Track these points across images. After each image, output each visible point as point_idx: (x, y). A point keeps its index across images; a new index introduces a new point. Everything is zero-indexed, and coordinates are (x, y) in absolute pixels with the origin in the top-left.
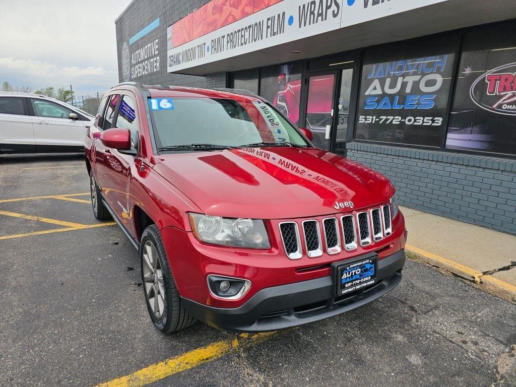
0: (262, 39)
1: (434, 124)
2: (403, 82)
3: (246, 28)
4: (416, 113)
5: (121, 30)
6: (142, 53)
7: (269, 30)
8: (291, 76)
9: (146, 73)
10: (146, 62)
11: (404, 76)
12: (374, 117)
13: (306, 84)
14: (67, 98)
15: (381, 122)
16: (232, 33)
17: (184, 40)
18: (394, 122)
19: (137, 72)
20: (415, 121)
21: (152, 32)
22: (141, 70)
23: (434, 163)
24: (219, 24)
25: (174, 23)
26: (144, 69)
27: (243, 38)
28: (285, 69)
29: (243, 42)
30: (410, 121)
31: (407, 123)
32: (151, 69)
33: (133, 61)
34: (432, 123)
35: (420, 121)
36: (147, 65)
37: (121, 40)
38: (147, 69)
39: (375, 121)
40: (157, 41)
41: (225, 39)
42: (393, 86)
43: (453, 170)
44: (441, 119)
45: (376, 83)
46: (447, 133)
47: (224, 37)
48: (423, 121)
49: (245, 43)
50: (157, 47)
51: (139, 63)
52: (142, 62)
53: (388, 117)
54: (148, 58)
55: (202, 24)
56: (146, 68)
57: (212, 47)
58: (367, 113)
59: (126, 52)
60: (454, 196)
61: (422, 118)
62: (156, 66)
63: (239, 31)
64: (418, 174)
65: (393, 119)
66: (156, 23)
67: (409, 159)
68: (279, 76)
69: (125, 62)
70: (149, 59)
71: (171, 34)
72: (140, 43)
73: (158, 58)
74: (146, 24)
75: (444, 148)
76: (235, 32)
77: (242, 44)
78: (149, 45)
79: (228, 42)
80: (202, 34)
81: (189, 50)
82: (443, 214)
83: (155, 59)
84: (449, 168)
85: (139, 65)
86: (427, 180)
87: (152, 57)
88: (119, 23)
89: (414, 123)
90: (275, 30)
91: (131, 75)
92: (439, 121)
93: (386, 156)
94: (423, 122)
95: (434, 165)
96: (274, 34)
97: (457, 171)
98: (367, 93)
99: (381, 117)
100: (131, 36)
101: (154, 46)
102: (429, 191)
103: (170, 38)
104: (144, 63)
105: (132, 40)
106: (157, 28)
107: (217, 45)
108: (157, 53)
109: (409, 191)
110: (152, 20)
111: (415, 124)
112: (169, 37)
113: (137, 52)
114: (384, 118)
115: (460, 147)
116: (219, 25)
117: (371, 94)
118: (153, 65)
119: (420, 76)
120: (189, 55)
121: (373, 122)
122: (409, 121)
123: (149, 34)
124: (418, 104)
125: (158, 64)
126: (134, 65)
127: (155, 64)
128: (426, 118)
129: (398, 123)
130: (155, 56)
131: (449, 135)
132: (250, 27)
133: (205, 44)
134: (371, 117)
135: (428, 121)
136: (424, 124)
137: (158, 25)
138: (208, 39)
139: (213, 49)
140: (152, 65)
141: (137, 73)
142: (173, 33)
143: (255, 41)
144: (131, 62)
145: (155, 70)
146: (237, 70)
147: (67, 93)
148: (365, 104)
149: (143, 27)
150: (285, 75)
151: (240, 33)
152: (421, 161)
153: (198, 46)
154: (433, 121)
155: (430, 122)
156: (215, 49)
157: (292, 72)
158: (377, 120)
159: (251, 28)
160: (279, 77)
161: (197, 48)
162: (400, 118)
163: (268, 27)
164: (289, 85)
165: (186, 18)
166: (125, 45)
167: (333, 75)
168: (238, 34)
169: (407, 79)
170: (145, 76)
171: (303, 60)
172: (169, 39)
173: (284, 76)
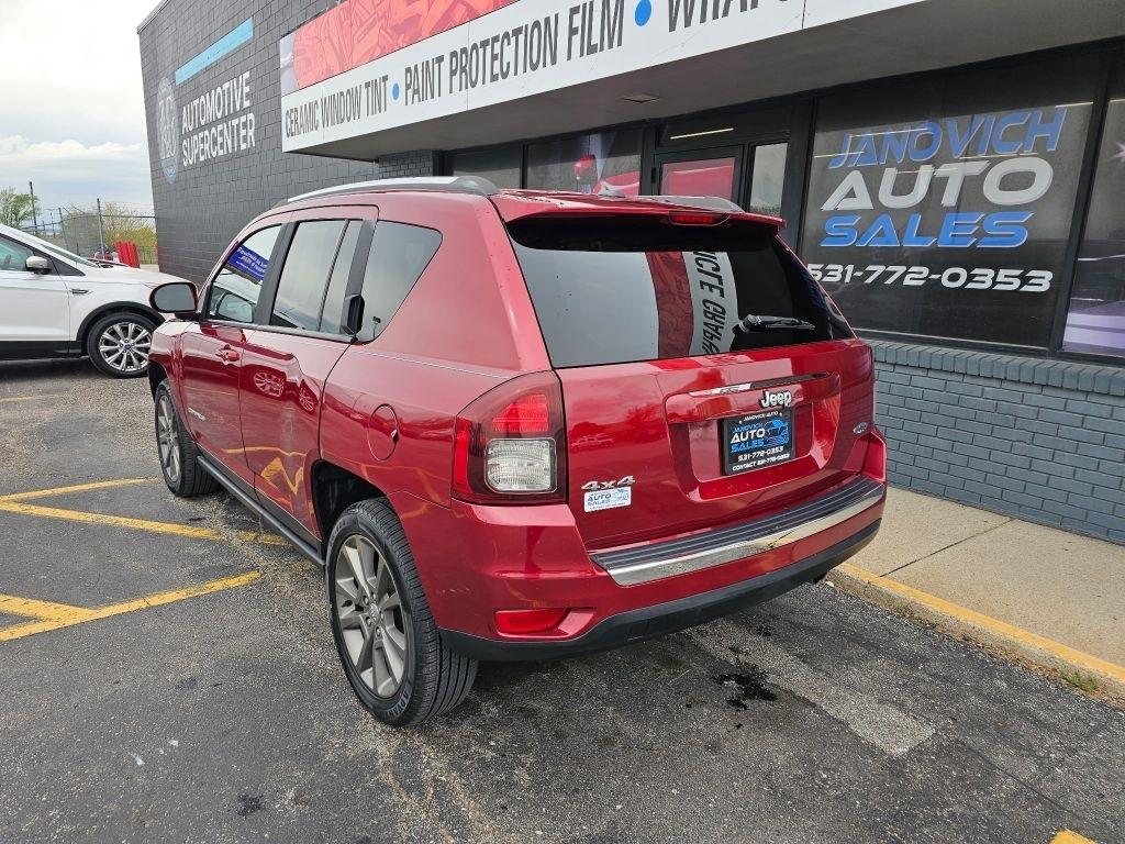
0: (554, 62)
1: (1026, 288)
2: (933, 177)
3: (506, 35)
4: (973, 259)
5: (154, 50)
6: (209, 105)
7: (576, 39)
8: (612, 161)
9: (221, 153)
10: (220, 127)
11: (935, 162)
12: (850, 268)
13: (653, 181)
14: (21, 213)
15: (869, 281)
16: (464, 51)
17: (328, 70)
18: (907, 281)
19: (196, 151)
20: (970, 278)
21: (235, 53)
22: (207, 147)
23: (1036, 390)
24: (426, 28)
25: (299, 27)
26: (215, 143)
27: (497, 63)
28: (595, 144)
29: (497, 70)
30: (954, 277)
31: (946, 282)
32: (233, 144)
33: (185, 125)
34: (1021, 286)
35: (984, 278)
36: (222, 134)
37: (153, 72)
38: (222, 144)
39: (853, 278)
40: (247, 75)
41: (445, 65)
42: (903, 186)
43: (1093, 409)
44: (1049, 275)
45: (855, 180)
46: (1067, 311)
47: (440, 59)
48: (994, 279)
49: (505, 76)
50: (247, 89)
51: (201, 128)
52: (209, 126)
53: (891, 268)
54: (224, 117)
55: (376, 28)
56: (220, 140)
57: (408, 87)
58: (827, 257)
59: (166, 100)
60: (1094, 477)
61: (991, 273)
62: (245, 137)
63: (484, 44)
64: (987, 417)
65: (906, 273)
66: (244, 32)
67: (960, 378)
68: (576, 160)
69: (166, 127)
70: (226, 119)
71: (290, 55)
72: (203, 79)
73: (251, 116)
74: (218, 34)
75: (1057, 350)
76: (475, 47)
77: (494, 78)
78: (226, 86)
79: (453, 73)
80: (378, 53)
81: (342, 94)
82: (1062, 523)
83: (243, 119)
84: (1079, 404)
85: (201, 135)
86: (1013, 434)
87: (236, 115)
88: (149, 33)
89: (966, 283)
90: (596, 40)
91: (181, 158)
92: (1042, 281)
93: (891, 368)
94: (995, 283)
95: (1035, 397)
96: (592, 50)
97: (1105, 411)
98: (828, 206)
99: (870, 268)
100: (179, 64)
101: (238, 89)
102: (1020, 461)
103: (288, 66)
104: (213, 130)
105: (183, 74)
106: (247, 44)
107: (420, 81)
108: (247, 104)
109: (960, 460)
110: (231, 24)
111: (970, 286)
112: (284, 60)
113: (196, 102)
114: (880, 269)
115: (1106, 349)
116: (425, 31)
117: (840, 207)
118: (238, 135)
119: (985, 164)
120: (339, 107)
121: (847, 280)
122: (952, 278)
123: (225, 58)
124: (980, 234)
125: (251, 133)
126: (189, 135)
127: (243, 132)
128: (1003, 272)
129: (921, 283)
130: (244, 111)
131: (1073, 318)
132: (517, 32)
133: (385, 79)
134: (840, 268)
135: (1008, 280)
136: (998, 287)
137: (250, 35)
138: (395, 66)
139: (410, 92)
140: (235, 132)
141: (197, 155)
142: (296, 53)
143: (534, 67)
144: (180, 126)
145: (243, 147)
146: (462, 145)
147: (22, 200)
148: (822, 235)
149: (209, 41)
150: (593, 157)
151: (489, 48)
152: (995, 383)
153: (367, 85)
154: (1025, 280)
155: (1017, 283)
156: (416, 92)
157: (613, 150)
158: (859, 274)
159: (521, 37)
160: (578, 165)
161: (364, 90)
162: (925, 271)
163: (573, 31)
164: (604, 183)
165: (332, 14)
166: (164, 86)
167: (732, 160)
168: (481, 51)
169: (943, 170)
170: (218, 160)
171: (644, 121)
172: (285, 67)
173: (589, 162)
